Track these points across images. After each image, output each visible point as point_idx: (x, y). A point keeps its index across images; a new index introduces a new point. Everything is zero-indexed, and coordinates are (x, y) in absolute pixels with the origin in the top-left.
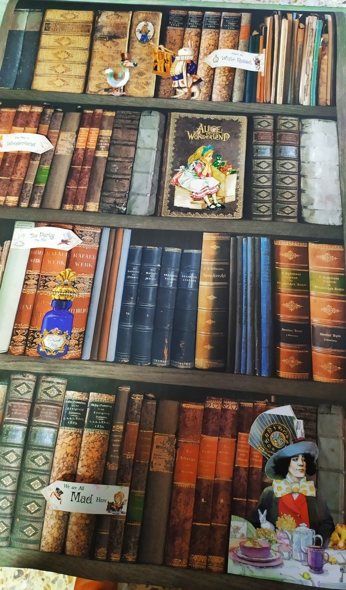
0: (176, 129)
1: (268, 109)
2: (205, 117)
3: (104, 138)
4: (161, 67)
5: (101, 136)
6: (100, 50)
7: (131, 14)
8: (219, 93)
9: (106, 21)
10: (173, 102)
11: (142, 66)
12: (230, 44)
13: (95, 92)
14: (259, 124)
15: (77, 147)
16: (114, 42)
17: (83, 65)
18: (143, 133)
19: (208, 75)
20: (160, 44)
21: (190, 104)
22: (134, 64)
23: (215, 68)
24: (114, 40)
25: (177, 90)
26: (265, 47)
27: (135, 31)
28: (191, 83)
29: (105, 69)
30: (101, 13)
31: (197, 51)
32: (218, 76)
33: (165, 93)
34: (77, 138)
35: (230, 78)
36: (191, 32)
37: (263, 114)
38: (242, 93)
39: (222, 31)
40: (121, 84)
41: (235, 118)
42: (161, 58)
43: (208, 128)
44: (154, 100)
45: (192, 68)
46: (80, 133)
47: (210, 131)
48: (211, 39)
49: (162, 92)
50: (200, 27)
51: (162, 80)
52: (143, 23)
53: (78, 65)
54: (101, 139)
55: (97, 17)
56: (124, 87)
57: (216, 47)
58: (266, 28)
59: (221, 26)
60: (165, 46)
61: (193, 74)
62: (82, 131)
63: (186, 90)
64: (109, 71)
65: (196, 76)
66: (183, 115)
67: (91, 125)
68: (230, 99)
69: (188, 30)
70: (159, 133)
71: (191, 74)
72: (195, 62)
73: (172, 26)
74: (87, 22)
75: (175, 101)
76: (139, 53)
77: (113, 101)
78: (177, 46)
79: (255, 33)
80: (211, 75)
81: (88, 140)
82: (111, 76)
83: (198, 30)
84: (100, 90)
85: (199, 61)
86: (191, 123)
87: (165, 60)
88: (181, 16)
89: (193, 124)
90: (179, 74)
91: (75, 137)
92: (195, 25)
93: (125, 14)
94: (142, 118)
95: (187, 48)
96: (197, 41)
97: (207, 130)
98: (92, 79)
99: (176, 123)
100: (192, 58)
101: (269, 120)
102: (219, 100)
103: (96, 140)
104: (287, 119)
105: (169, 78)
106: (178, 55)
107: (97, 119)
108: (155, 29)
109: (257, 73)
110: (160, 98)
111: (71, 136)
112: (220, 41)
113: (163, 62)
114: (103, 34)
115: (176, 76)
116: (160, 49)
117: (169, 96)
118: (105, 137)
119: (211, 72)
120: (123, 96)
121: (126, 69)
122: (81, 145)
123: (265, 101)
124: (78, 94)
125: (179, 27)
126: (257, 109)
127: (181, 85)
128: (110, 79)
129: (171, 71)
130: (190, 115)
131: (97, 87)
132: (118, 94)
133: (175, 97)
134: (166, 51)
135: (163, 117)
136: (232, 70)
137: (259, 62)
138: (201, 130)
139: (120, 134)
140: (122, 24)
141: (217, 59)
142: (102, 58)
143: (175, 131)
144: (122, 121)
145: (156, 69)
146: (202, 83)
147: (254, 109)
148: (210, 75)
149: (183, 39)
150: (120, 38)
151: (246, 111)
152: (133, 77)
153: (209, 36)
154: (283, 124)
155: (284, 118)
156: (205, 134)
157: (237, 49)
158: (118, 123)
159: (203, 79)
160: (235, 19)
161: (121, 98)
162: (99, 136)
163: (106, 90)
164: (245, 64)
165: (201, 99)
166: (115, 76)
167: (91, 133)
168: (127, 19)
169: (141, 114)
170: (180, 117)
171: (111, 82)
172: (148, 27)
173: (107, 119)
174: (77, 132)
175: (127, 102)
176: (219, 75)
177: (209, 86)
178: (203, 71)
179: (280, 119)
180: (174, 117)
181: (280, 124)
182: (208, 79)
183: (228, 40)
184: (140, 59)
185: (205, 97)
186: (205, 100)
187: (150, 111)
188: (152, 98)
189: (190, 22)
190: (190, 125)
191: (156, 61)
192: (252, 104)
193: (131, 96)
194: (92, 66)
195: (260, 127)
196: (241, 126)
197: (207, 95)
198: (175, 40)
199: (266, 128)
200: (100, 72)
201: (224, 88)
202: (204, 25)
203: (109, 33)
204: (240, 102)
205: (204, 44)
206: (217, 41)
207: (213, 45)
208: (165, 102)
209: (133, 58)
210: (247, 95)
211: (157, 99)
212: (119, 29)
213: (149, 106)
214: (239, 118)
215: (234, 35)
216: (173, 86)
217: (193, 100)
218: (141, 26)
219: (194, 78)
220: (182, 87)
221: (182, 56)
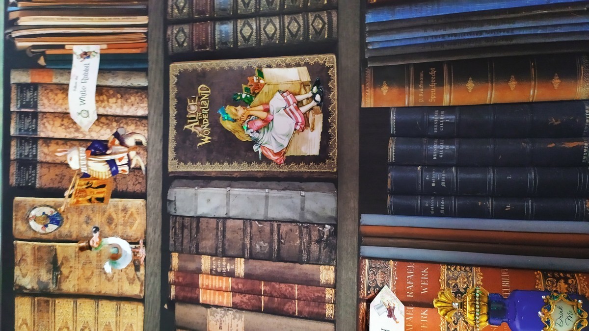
0: (194, 162)
1: (157, 35)
2: (173, 122)
3: (214, 267)
4: (98, 193)
5: (211, 270)
6: (76, 282)
7: (19, 242)
8: (135, 106)
9: (30, 277)
10: (151, 170)
11: (98, 220)
12: (60, 96)
13: (141, 285)
14: (181, 45)
15: (231, 305)
16: (62, 264)
17: (100, 305)
18: (203, 209)
19: (107, 124)
20: (64, 197)
21: (153, 146)
22: (95, 232)
23: (98, 115)
24: (59, 263)
25: (132, 166)
26: (62, 47)
27: (44, 234)
28: (121, 147)
29: (105, 273)
30: (18, 285)
31: (72, 142)
32: (109, 110)
33: (139, 183)
34: (217, 307)
35: (111, 92)
36: (43, 153)
37: (166, 41)
38: (133, 74)
39: (40, 109)
40: (126, 247)
41: (173, 80)
42: (84, 194)
43: (190, 116)
44: (149, 198)
45: (97, 148)
46: (208, 303)
47: (195, 113)
48: (53, 124)
49: (138, 188)
50: (35, 141)
51: (118, 189)
52: (32, 223)
53: (100, 313)
54: (216, 271)
55: (25, 291)
56: (131, 243)
57: (65, 115)
58: (34, 47)
59: (32, 110)
60: (66, 189)
61: (106, 146)
62: (205, 299)
64: (108, 267)
65: (110, 141)
66: (171, 154)
67: (195, 286)
68: (143, 89)
69: (40, 157)
70: (202, 187)
71: (107, 148)
72: (89, 144)
73: (35, 180)
74: (33, 305)
75: (149, 168)
76: (77, 226)
77: (155, 259)
78: (65, 172)
79: (42, 61)
80: (107, 119)
81: (219, 290)
82: (116, 263)
83: (40, 142)
84: (138, 278)
85: (88, 138)
86: (184, 142)
87: (87, 188)
88: (19, 169)
89: (186, 139)
90: (108, 166)
91: (214, 309)
92: (32, 148)
93: (18, 250)
94: (180, 212)
95: (69, 157)
96: (57, 144)
97: (194, 118)
98: (120, 291)
99: (186, 163)
100: (83, 149)
101: (175, 32)
102: (145, 105)
103: (217, 277)
104: (172, 6)
105: (115, 179)
106: (80, 170)
107: (184, 279)
108: (41, 206)
109: (102, 55)
110: (146, 190)
111: (213, 315)
112: (56, 111)
113: (90, 189)
114: (51, 281)
115: (111, 169)
116: (70, 196)
117: (143, 178)
118: (212, 264)
119: (103, 120)
120: (145, 243)
121: (103, 243)
122: (227, 299)
123: (145, 41)
124: (145, 309)
125: (36, 171)
126: (157, 51)
127: (125, 161)
128: (119, 264)
129: (104, 177)
130: (172, 145)
131: (132, 283)
132: (142, 252)
133: (143, 168)
134: (73, 187)
135: (176, 182)
136: (100, 90)
137: (85, 53)
138: (195, 126)
139: (208, 243)
140: (35, 254)
141: (84, 112)
142: (88, 279)
143: (199, 164)
144: (185, 241)
145: (101, 200)
146: (121, 132)
147: (157, 55)
148: (108, 121)
149: (55, 164)
150: (56, 254)
151: (161, 65)
152: (116, 232)
153: (49, 127)
154: (180, 10)
155: (169, 10)
156: (201, 121)
157: (68, 85)
158: (190, 247)
159: (114, 131)
160: (22, 92)
161: (148, 246)
162: (211, 274)
163: (137, 269)
164: (90, 72)
165: (146, 131)
166: (114, 258)
167: (208, 286)
168: (27, 247)
169: (173, 216)
170: (175, 159)
171: (125, 262)
172: (38, 215)
173: (183, 263)
174: (207, 306)
175: (156, 237)
176: (107, 108)
177: (124, 121)
178: (103, 131)
179: (172, 16)
180: (177, 167)
181: (180, 15)
182: (115, 124)
183: (54, 100)
184: (87, 223)
185: (142, 126)
186: (147, 125)
187: (168, 203)
188: (146, 202)
189: (28, 156)
190: (188, 142)
191: (90, 200)
192: (150, 58)
193: (146, 232)
194: (100, 292)
195: (185, 44)
196: (186, 70)
197: (139, 123)
198: (56, 175)
199: (187, 35)
200: (109, 280)
201: (127, 100)
202: (31, 135)
203: (48, 271)
204: (147, 75)
205: (61, 133)
206: (56, 115)
207: (62, 121)
208: (152, 183)
209: (86, 234)
210: (136, 66)
211: (148, 194)
212: (42, 257)
213: (159, 205)
214: (173, 74)
215: (45, 92)
216: (126, 173)
217: (147, 142)
218: (37, 226)
219: (113, 143)
220: (127, 160)
221: (80, 163)
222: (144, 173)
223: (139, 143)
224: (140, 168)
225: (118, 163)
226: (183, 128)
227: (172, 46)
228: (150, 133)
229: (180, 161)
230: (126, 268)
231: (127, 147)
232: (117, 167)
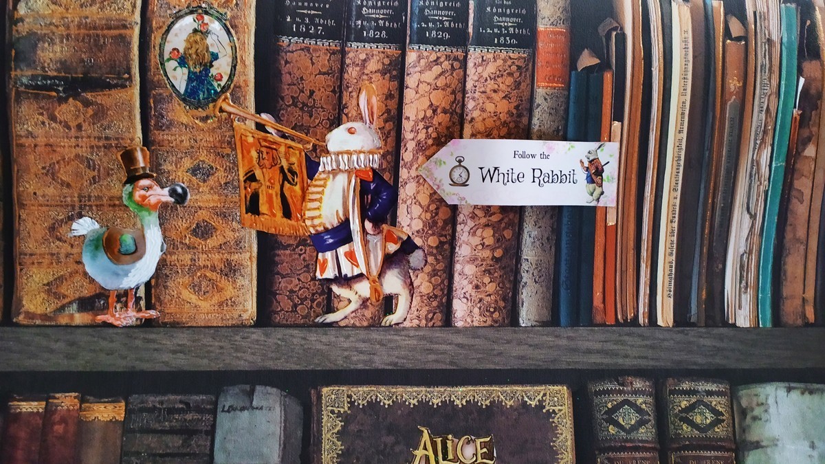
1: (631, 351)
2: (436, 396)
4: (270, 197)
6: (40, 140)
8: (473, 292)
10: (324, 339)
11: (203, 198)
13: (45, 317)
14: (610, 416)
16: (87, 103)
19: (435, 223)
20: (259, 110)
21: (381, 343)
22: (173, 193)
24: (89, 96)
25: (336, 289)
27: (161, 55)
28: (380, 258)
29: (71, 219)
31: (393, 134)
32: (467, 229)
33: (295, 306)
35: (508, 234)
36: (366, 58)
37: (618, 374)
38: (548, 289)
39: (475, 54)
41: (533, 394)
42: (267, 163)
43: (449, 444)
44: (257, 334)
45: (378, 198)
47: (456, 458)
48: (436, 88)
49: (284, 303)
50: (397, 37)
51: (280, 252)
52: (188, 23)
56: (147, 286)
58: (622, 38)
59: (471, 30)
60: (278, 118)
61: (384, 221)
63: (364, 288)
64: (85, 226)
65: (392, 229)
66: (362, 393)
68: (512, 315)
69: (355, 50)
71: (377, 223)
72: (386, 176)
73: (299, 34)
75: (331, 336)
76: (186, 144)
77: (110, 353)
78: (321, 116)
79: (587, 60)
80: (445, 222)
82: (97, 248)
83: (392, 50)
84: (63, 308)
85: (404, 173)
86: (391, 430)
87: (282, 168)
89: (400, 434)
90: (336, 223)
92: (377, 28)
94: (224, 421)
95: (356, 125)
96: (389, 96)
97: (446, 457)
98: (28, 259)
99: (341, 435)
100: (374, 161)
101: (640, 400)
102: (477, 320)
104: (695, 392)
105: (302, 242)
106: (327, 152)
107: (60, 437)
109: (593, 210)
110: (279, 325)
112: (468, 95)
113: (278, 177)
114: (39, 72)
115: (327, 230)
116: (260, 127)
117: (308, 316)
119: (444, 214)
120: (148, 324)
121: (145, 213)
123: (620, 317)
125: (322, 37)
126: (598, 352)
127: (347, 269)
128: (94, 257)
129: (307, 214)
130: (383, 394)
131: (49, 292)
132: (127, 317)
133: (331, 318)
134: (284, 136)
135: (297, 409)
136: (514, 215)
137: (599, 172)
138: (426, 458)
141: (464, 175)
142: (51, 172)
144: (151, 440)
145: (253, 206)
146: (415, 258)
147: (589, 352)
148: (440, 224)
149: (339, 88)
150: (110, 87)
151: (566, 361)
152: (175, 247)
153: (430, 76)
154: (685, 415)
155: (686, 386)
159: (418, 241)
160: (515, 4)
161: (141, 334)
163: (86, 304)
164: (557, 186)
165: (416, 322)
166: (110, 245)
169: (216, 404)
171: (98, 269)
172: (209, 40)
173: (98, 435)
175: (166, 354)
176: (471, 223)
177: (441, 266)
178: (416, 210)
179: (673, 392)
180: (332, 412)
181: (676, 416)
182: (433, 241)
183: (495, 91)
184: (194, 171)
185: (429, 312)
186: (430, 324)
187: (248, 387)
188: (251, 326)
189: (360, 16)
190: (390, 440)
191: (251, 178)
192: (582, 331)
193: (175, 325)
194: (22, 206)
195: (612, 430)
196: (553, 429)
197: (435, 304)
198: (312, 92)
199: (633, 435)
200: (52, 229)
201: (490, 273)
202: (411, 27)
203: (64, 65)
204: (544, 324)
205: (414, 108)
206: (459, 96)
207: (445, 111)
208: (295, 341)
209: (166, 167)
210: (564, 294)
211: (269, 330)
212: (100, 48)
213: (243, 363)
214: (545, 395)
215: (514, 68)
216: (318, 275)
217: (391, 326)
218: (180, 35)
219: (389, 238)
220: (349, 275)
221: (342, 153)
222: (319, 320)
223: (388, 304)
224: (330, 309)
225: (342, 250)
226: (424, 426)
227: (608, 392)
228: (412, 333)
229: (346, 419)
230: (85, 274)
231: (381, 274)
232: (333, 247)
